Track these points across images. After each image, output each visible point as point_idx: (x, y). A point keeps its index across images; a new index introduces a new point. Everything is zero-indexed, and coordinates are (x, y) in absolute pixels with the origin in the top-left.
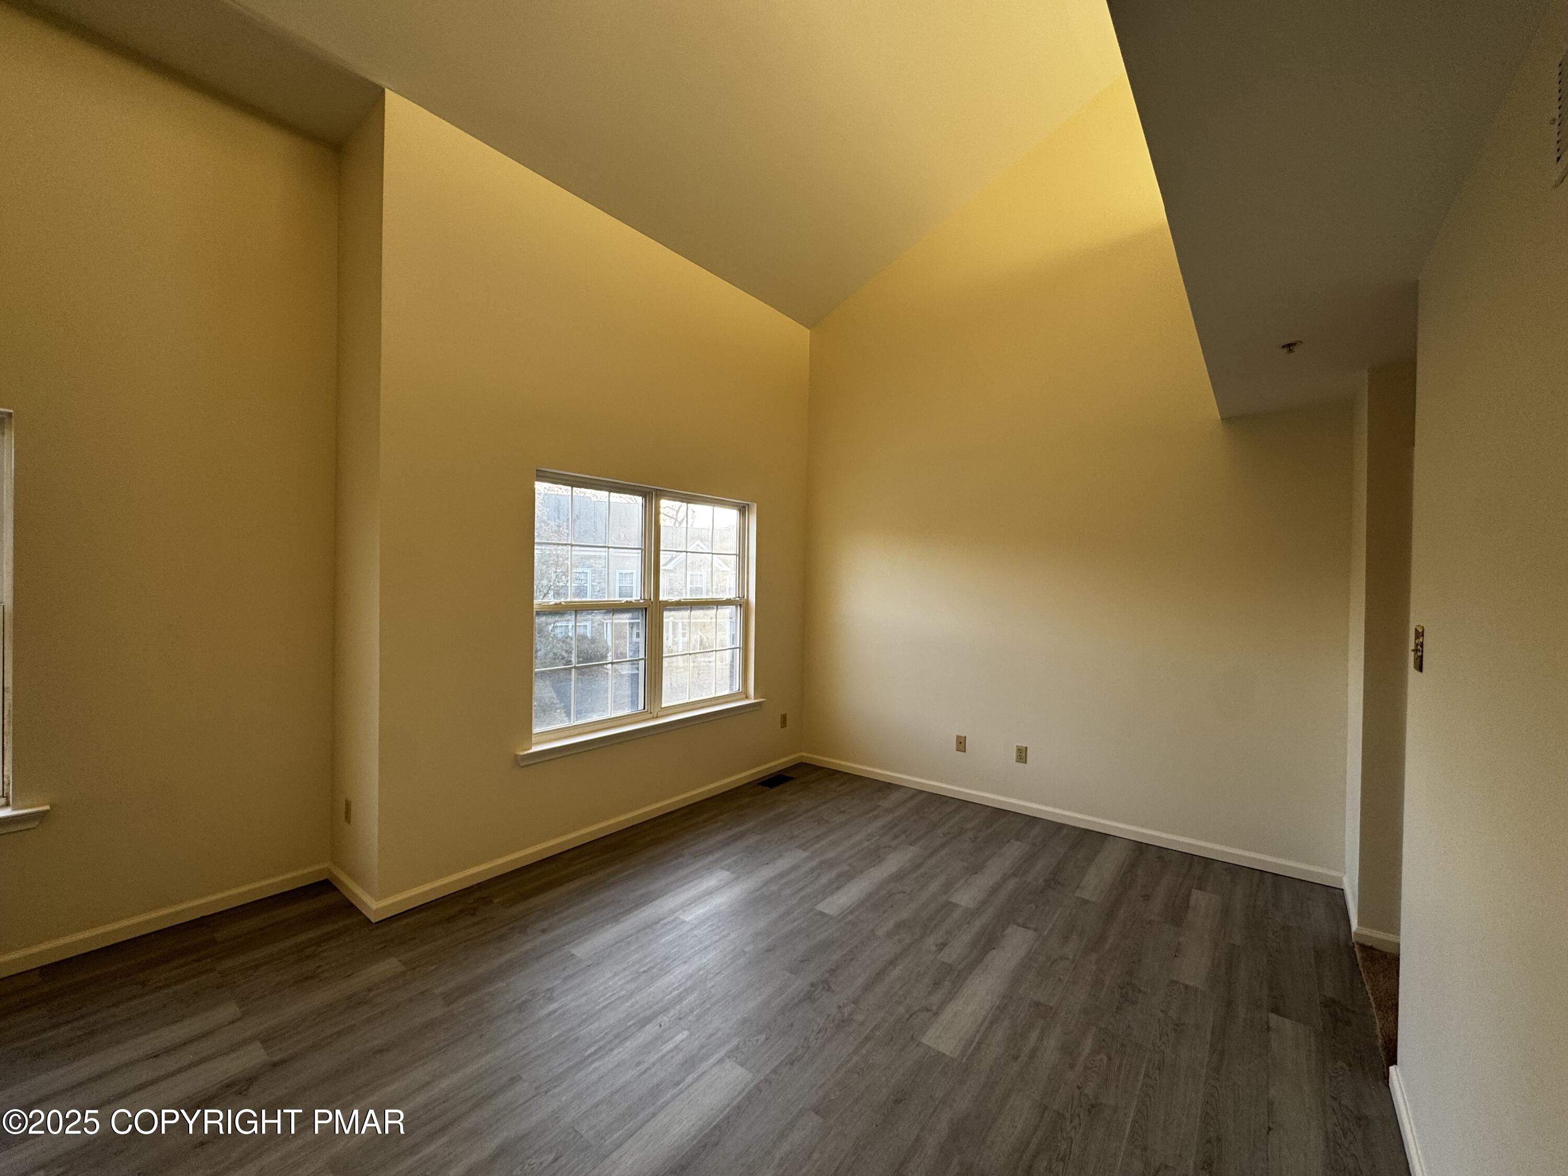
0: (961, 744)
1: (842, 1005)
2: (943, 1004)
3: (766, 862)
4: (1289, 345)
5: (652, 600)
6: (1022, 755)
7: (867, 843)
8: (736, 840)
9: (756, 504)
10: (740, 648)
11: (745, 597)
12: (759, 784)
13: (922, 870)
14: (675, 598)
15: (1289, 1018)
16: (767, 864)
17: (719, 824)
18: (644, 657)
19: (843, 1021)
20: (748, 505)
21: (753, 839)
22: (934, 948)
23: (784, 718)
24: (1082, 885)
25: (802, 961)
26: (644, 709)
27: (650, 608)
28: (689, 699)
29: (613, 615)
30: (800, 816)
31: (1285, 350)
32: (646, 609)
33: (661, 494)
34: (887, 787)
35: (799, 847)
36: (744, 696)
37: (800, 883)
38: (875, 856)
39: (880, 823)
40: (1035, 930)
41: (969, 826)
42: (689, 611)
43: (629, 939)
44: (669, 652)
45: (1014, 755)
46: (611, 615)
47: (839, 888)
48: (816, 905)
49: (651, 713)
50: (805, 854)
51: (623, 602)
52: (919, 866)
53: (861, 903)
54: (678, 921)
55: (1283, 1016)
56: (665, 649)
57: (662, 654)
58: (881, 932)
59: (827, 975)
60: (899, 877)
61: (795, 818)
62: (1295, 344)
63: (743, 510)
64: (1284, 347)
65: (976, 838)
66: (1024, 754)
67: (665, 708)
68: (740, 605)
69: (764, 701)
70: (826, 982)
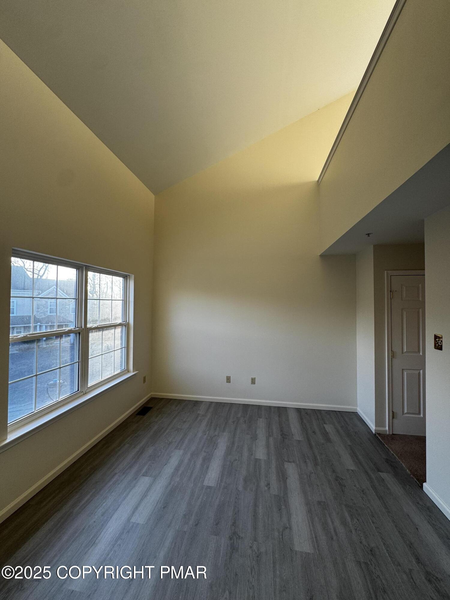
0: (228, 379)
1: (251, 546)
2: (289, 520)
3: (165, 464)
4: (368, 234)
5: (83, 327)
6: (253, 381)
7: (205, 436)
8: (141, 453)
9: (133, 275)
10: (125, 347)
11: (128, 321)
12: (137, 414)
13: (236, 444)
14: (95, 325)
15: (384, 472)
16: (166, 464)
17: (127, 445)
18: (78, 361)
19: (258, 557)
20: (129, 275)
21: (150, 451)
22: (266, 488)
23: (145, 378)
24: (293, 433)
25: (217, 524)
26: (78, 390)
27: (82, 332)
28: (102, 379)
29: (61, 339)
30: (166, 429)
31: (367, 236)
32: (79, 333)
33: (88, 269)
34: (196, 403)
35: (176, 448)
36: (127, 371)
37: (189, 471)
38: (212, 443)
39: (204, 423)
40: (294, 462)
41: (239, 415)
42: (102, 331)
43: (109, 556)
44: (92, 355)
45: (250, 381)
46: (59, 339)
47: (208, 468)
48: (203, 482)
49: (82, 392)
50: (181, 452)
51: (66, 330)
52: (233, 443)
53: (222, 475)
54: (135, 525)
55: (383, 472)
56: (90, 354)
57: (89, 357)
58: (240, 488)
59: (233, 528)
60: (229, 452)
61: (165, 431)
62: (370, 234)
63: (125, 277)
64: (367, 234)
65: (245, 421)
66: (254, 381)
67: (89, 387)
68: (125, 326)
69: (137, 373)
70: (235, 533)
